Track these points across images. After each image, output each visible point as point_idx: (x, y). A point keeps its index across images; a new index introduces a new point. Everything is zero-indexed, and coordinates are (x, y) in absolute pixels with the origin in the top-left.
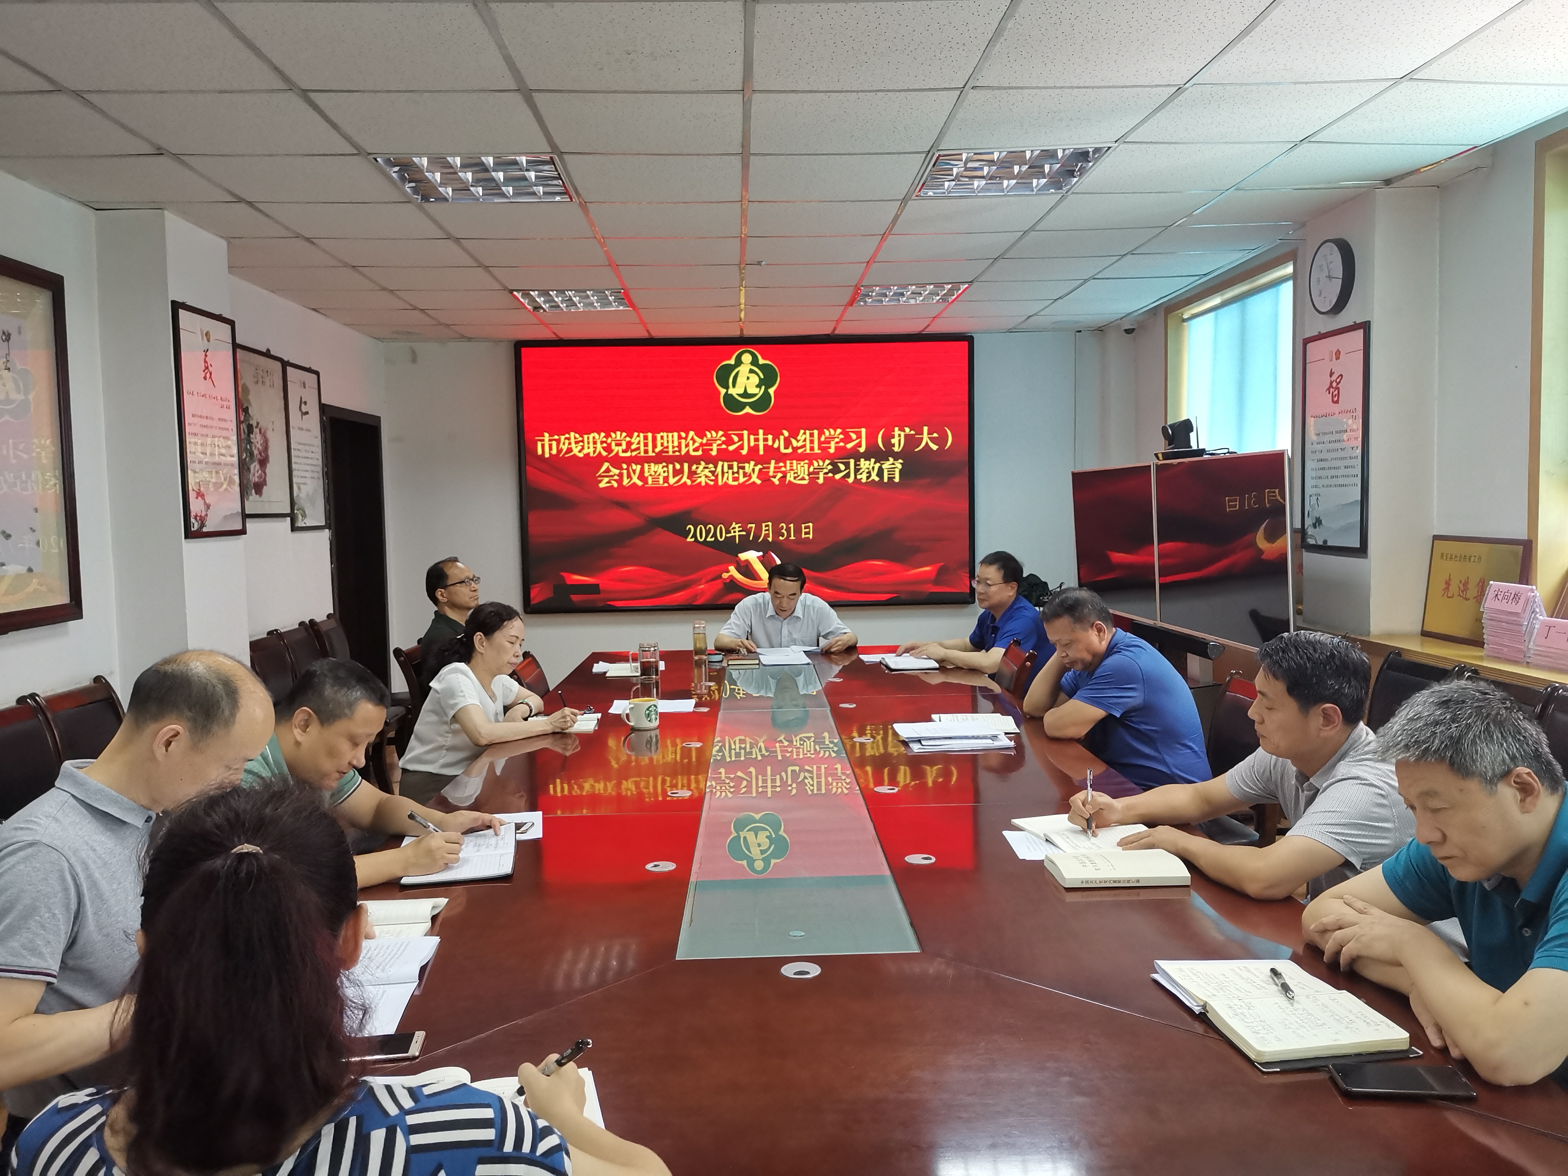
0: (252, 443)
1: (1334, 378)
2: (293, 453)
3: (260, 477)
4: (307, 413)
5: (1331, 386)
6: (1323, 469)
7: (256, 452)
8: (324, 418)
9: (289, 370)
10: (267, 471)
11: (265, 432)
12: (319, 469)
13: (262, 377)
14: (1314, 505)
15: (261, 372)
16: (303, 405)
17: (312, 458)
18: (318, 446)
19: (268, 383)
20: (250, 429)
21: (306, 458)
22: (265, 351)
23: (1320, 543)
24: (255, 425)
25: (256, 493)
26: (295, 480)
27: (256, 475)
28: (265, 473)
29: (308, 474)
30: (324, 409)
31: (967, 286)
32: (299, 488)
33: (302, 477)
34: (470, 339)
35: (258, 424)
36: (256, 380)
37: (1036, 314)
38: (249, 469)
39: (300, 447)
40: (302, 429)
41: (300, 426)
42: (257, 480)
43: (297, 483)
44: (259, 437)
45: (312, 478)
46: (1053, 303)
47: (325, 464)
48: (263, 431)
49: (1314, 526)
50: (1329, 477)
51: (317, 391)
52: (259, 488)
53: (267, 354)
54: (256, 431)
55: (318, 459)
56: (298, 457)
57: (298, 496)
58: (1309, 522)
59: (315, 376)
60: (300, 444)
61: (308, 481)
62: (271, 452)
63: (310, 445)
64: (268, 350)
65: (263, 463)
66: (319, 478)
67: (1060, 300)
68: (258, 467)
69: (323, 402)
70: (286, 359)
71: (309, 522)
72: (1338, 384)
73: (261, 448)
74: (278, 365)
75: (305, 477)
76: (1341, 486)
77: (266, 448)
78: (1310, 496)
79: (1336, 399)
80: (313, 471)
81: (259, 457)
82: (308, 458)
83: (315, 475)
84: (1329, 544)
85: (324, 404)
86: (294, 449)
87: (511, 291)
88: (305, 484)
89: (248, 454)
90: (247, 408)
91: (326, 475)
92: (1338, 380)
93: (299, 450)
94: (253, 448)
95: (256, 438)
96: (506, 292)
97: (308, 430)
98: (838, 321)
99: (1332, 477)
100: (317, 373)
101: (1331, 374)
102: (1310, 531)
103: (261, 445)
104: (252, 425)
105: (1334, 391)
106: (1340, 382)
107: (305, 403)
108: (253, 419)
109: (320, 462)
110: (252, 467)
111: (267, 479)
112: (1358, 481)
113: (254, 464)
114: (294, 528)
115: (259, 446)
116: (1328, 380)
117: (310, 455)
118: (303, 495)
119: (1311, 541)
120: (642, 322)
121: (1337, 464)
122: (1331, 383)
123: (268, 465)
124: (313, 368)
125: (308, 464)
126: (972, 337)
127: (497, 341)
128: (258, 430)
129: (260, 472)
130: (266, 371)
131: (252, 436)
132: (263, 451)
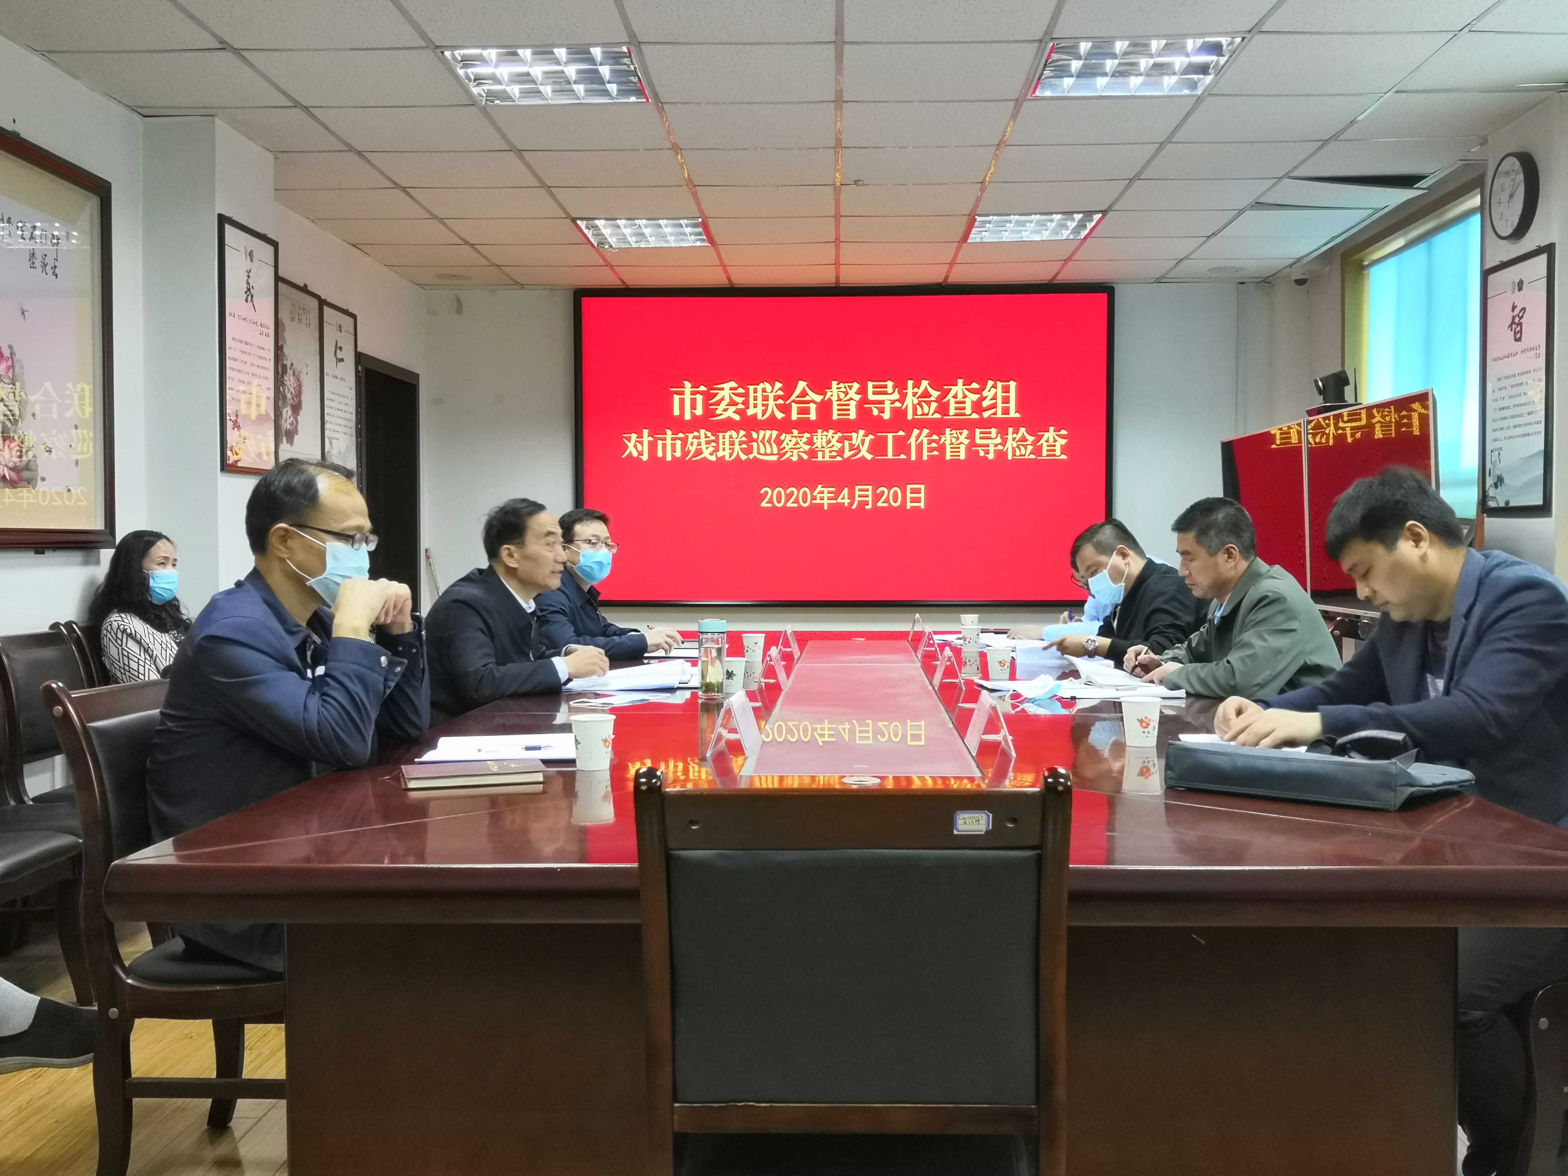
0: (285, 385)
1: (1517, 311)
2: (326, 402)
3: (292, 424)
4: (342, 360)
5: (1513, 322)
6: (1504, 418)
7: (289, 396)
8: (360, 368)
9: (326, 308)
10: (299, 418)
11: (299, 374)
12: (353, 424)
13: (299, 314)
14: (1496, 461)
15: (299, 308)
16: (338, 350)
17: (345, 411)
18: (352, 399)
19: (304, 321)
20: (286, 369)
21: (338, 409)
22: (302, 285)
23: (1502, 504)
24: (289, 365)
25: (287, 442)
26: (327, 433)
27: (289, 421)
28: (297, 423)
29: (340, 429)
30: (359, 357)
31: (1100, 215)
32: (331, 443)
33: (334, 431)
34: (522, 286)
35: (292, 365)
36: (292, 316)
37: (1187, 258)
38: (282, 414)
39: (334, 397)
40: (336, 377)
41: (335, 374)
42: (288, 427)
43: (329, 438)
44: (292, 379)
45: (345, 433)
46: (1205, 242)
47: (358, 421)
48: (296, 373)
49: (1496, 486)
50: (1512, 427)
51: (353, 337)
52: (291, 435)
53: (304, 289)
54: (290, 372)
55: (351, 413)
56: (331, 408)
57: (329, 452)
58: (1489, 481)
59: (352, 320)
60: (333, 393)
61: (341, 436)
62: (303, 398)
63: (344, 396)
64: (306, 285)
65: (296, 408)
66: (352, 435)
67: (1214, 239)
68: (290, 413)
69: (359, 350)
70: (323, 298)
72: (1521, 318)
73: (293, 391)
74: (315, 303)
75: (338, 432)
76: (1525, 435)
77: (299, 393)
78: (1492, 451)
79: (1518, 336)
80: (346, 426)
81: (292, 401)
82: (341, 410)
83: (348, 431)
84: (1512, 504)
85: (360, 352)
86: (328, 399)
87: (574, 220)
88: (338, 439)
89: (283, 395)
91: (359, 433)
92: (1521, 314)
93: (332, 400)
94: (286, 391)
95: (290, 381)
96: (569, 221)
97: (342, 379)
98: (952, 264)
99: (1515, 427)
100: (354, 317)
101: (1514, 308)
102: (1491, 492)
103: (294, 388)
104: (286, 365)
105: (1516, 327)
106: (1522, 317)
107: (341, 348)
108: (287, 359)
109: (353, 417)
110: (284, 411)
111: (299, 428)
112: (1541, 428)
113: (288, 409)
115: (292, 389)
116: (1511, 314)
117: (344, 408)
118: (335, 452)
119: (1492, 504)
120: (723, 265)
121: (1518, 410)
122: (1514, 318)
123: (301, 413)
124: (350, 310)
125: (342, 418)
126: (1112, 289)
127: (552, 288)
128: (291, 372)
129: (292, 419)
130: (304, 309)
131: (286, 378)
132: (296, 396)
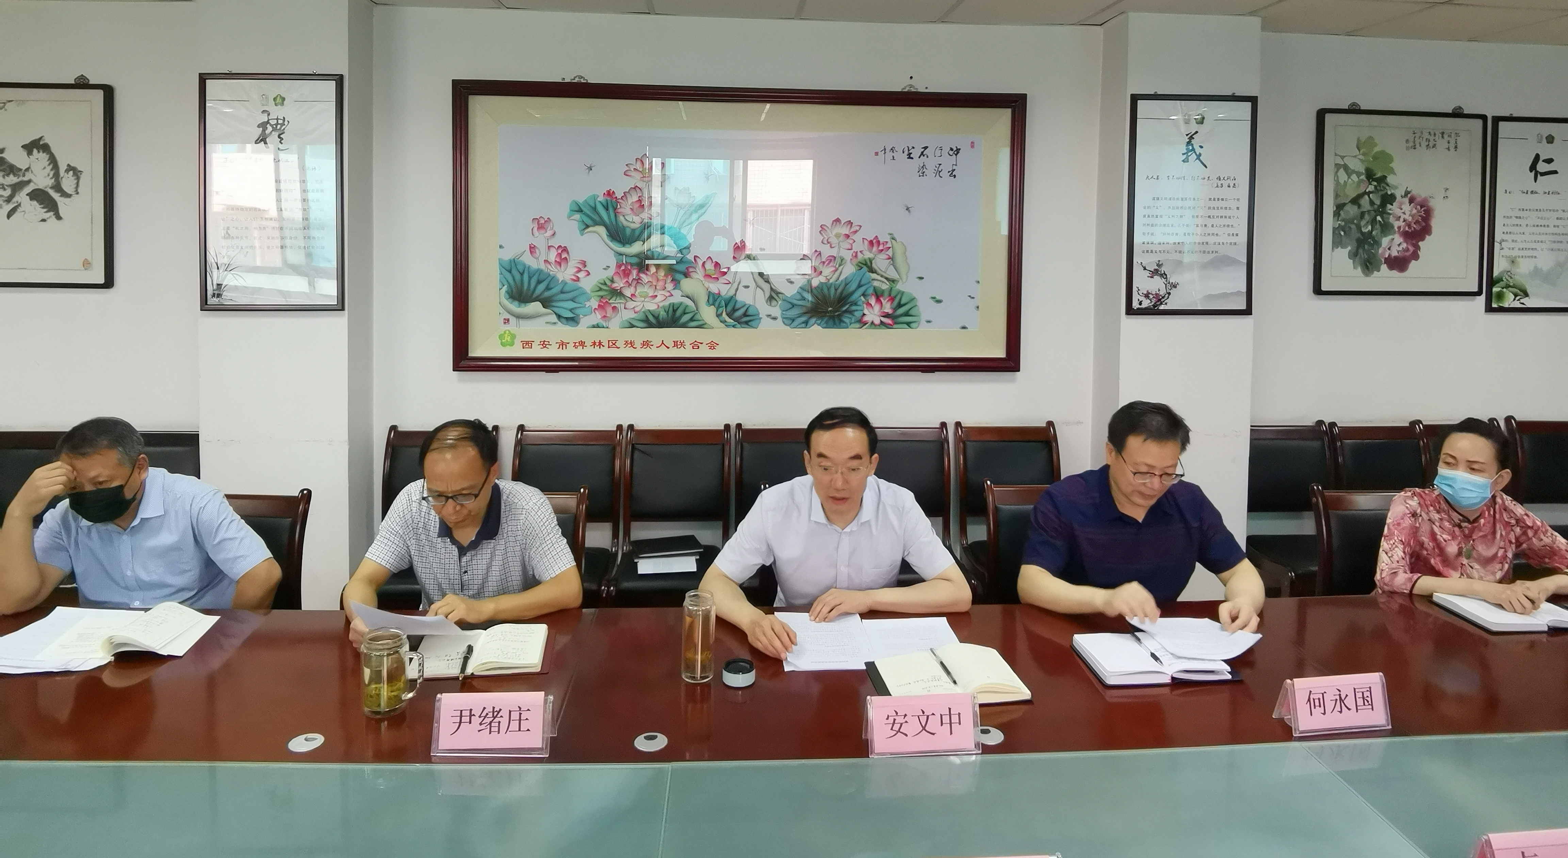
0: (1390, 214)
2: (1499, 223)
3: (1407, 250)
4: (1552, 173)
7: (1396, 224)
9: (1506, 125)
10: (1420, 243)
11: (1426, 201)
13: (1428, 140)
15: (1426, 136)
16: (1541, 164)
17: (1556, 228)
20: (1389, 199)
21: (1536, 226)
24: (1399, 193)
25: (1393, 268)
26: (1498, 252)
27: (1397, 247)
28: (1417, 249)
29: (1538, 246)
32: (1511, 262)
33: (1520, 249)
35: (1407, 193)
38: (1377, 243)
39: (1520, 216)
40: (1534, 193)
41: (1530, 190)
42: (1397, 253)
43: (1506, 256)
44: (1407, 207)
45: (1550, 252)
48: (1420, 200)
52: (1400, 262)
53: (1454, 114)
54: (1401, 200)
56: (1520, 226)
57: (1502, 273)
62: (1435, 223)
63: (1552, 211)
64: (1457, 110)
65: (1417, 235)
68: (1398, 239)
70: (1498, 114)
71: (1529, 303)
73: (1410, 219)
77: (1425, 217)
80: (1555, 242)
81: (1402, 229)
82: (1545, 226)
86: (1506, 217)
88: (1532, 258)
89: (1378, 226)
90: (1384, 178)
93: (1519, 219)
94: (1391, 219)
95: (1402, 208)
97: (1552, 193)
103: (1412, 216)
104: (1391, 195)
107: (1550, 163)
108: (1396, 188)
110: (1386, 240)
111: (1424, 253)
113: (1391, 237)
114: (1489, 309)
115: (1407, 217)
117: (1551, 222)
118: (1523, 271)
123: (1428, 238)
125: (1541, 234)
128: (1406, 200)
129: (1404, 245)
130: (1443, 133)
131: (1389, 206)
132: (1417, 222)
